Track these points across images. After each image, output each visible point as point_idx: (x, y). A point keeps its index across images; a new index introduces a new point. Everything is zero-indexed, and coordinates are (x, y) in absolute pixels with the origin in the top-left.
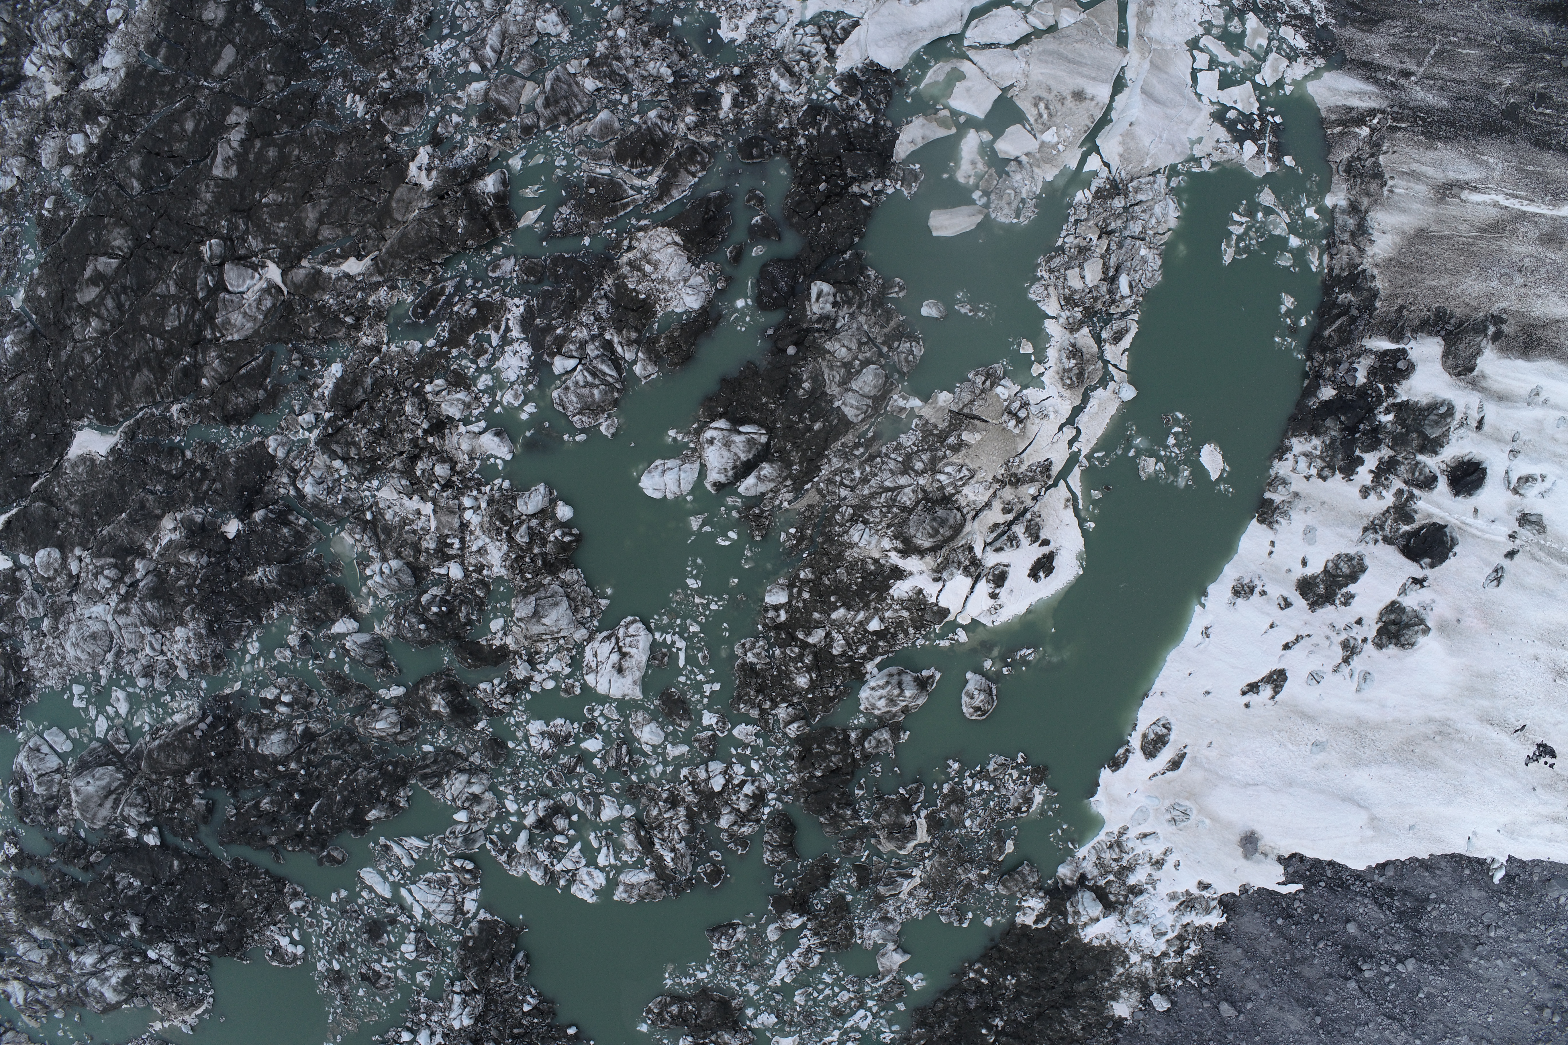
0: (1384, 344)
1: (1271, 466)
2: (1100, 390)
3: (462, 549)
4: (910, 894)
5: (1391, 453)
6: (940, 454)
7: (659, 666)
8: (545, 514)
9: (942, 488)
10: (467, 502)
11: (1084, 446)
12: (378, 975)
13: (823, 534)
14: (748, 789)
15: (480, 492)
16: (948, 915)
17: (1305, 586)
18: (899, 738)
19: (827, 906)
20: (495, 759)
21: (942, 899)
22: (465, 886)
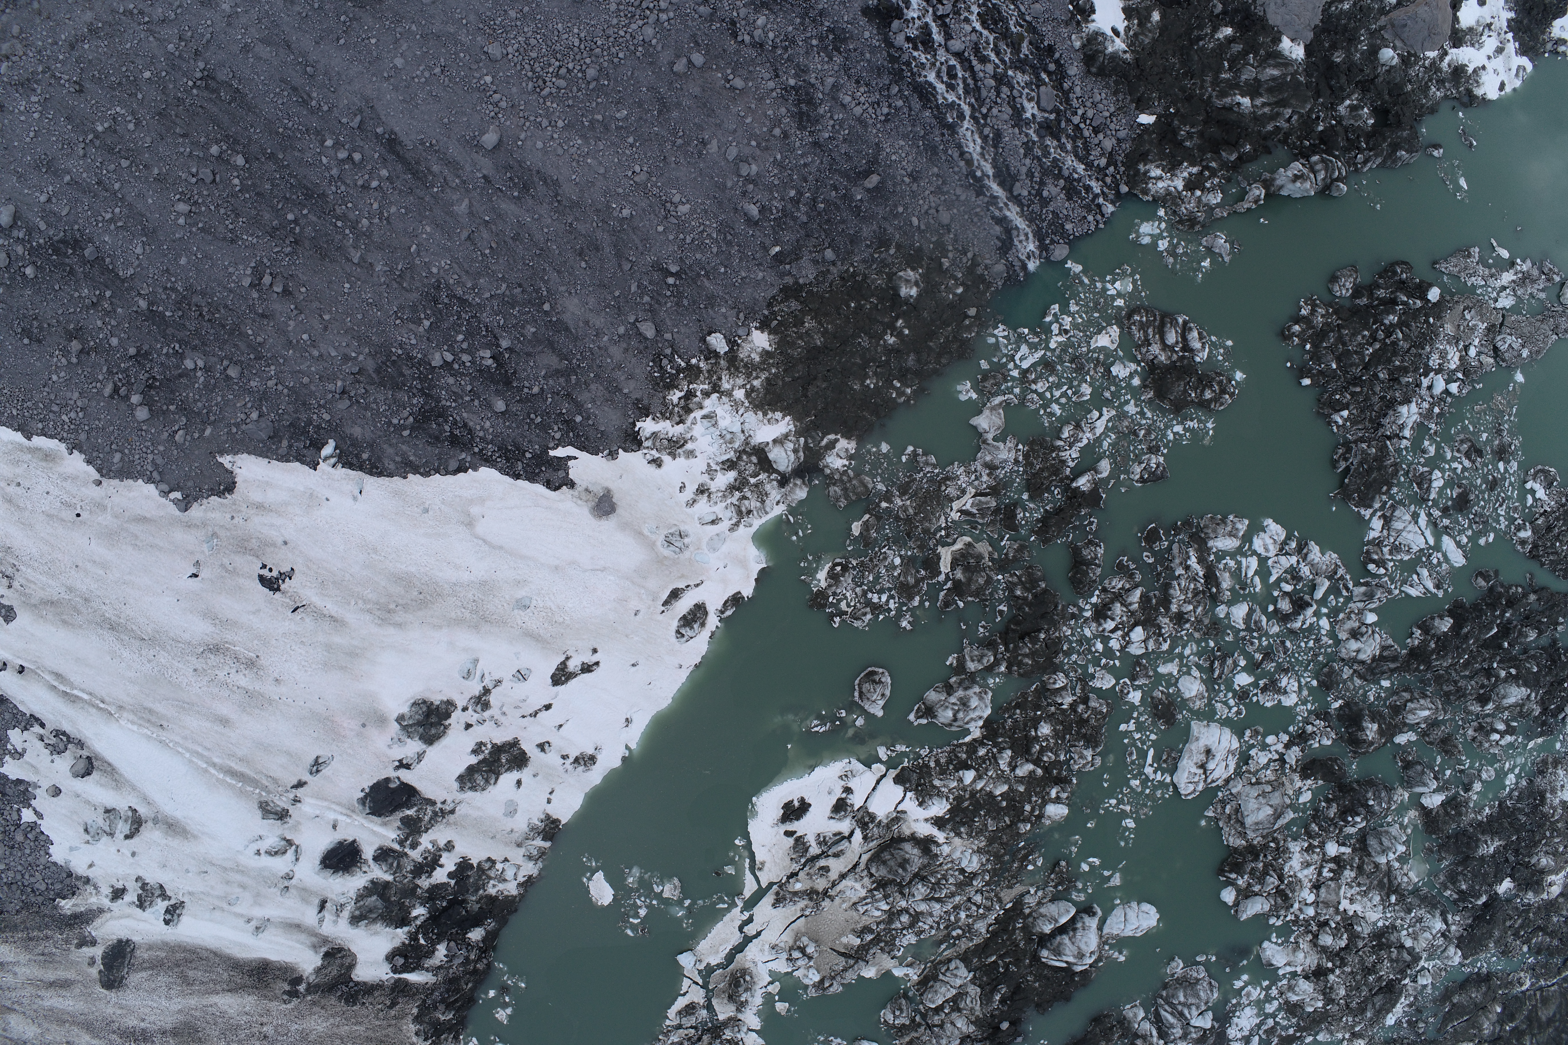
0: (413, 977)
1: (541, 870)
2: (713, 962)
3: (1322, 867)
4: (964, 492)
5: (418, 882)
6: (882, 926)
7: (1172, 750)
8: (1245, 894)
9: (886, 897)
10: (1311, 912)
11: (736, 915)
12: (1468, 455)
13: (1002, 863)
14: (1110, 625)
15: (1297, 917)
16: (927, 463)
17: (520, 760)
18: (958, 659)
19: (1048, 490)
20: (1332, 671)
21: (931, 480)
22: (1378, 544)
